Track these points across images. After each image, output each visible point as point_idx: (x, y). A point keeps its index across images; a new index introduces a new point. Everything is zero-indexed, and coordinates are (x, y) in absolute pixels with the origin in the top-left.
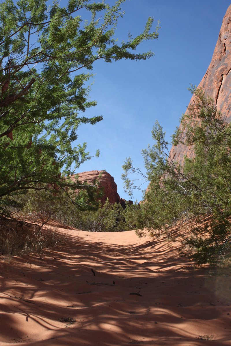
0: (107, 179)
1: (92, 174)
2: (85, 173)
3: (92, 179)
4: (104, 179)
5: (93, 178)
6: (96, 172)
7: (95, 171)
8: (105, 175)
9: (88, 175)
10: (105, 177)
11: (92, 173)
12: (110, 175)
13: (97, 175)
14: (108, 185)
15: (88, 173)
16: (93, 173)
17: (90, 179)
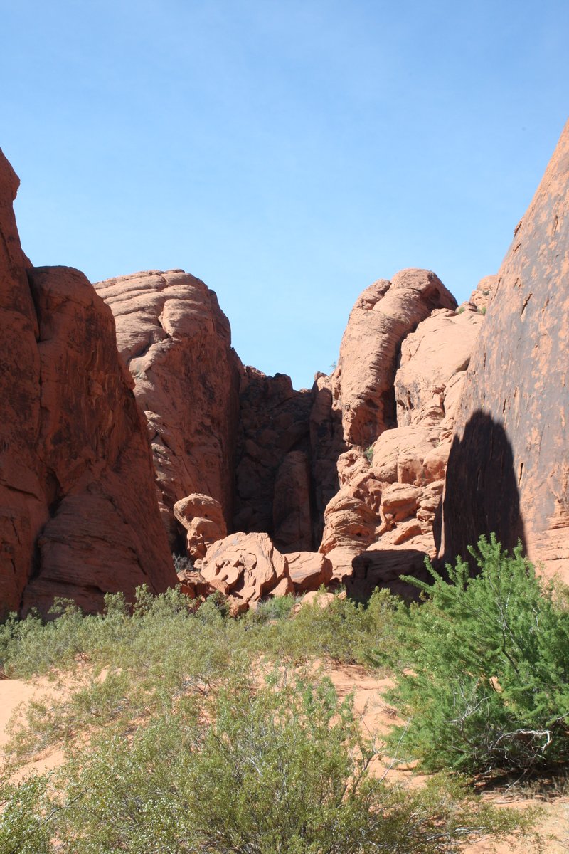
0: (200, 303)
1: (141, 288)
2: (113, 282)
3: (149, 308)
4: (191, 306)
5: (152, 304)
6: (155, 278)
7: (151, 274)
8: (191, 287)
9: (129, 290)
10: (190, 296)
11: (142, 285)
12: (206, 286)
13: (160, 288)
14: (205, 328)
15: (129, 285)
16: (143, 282)
17: (142, 309)
